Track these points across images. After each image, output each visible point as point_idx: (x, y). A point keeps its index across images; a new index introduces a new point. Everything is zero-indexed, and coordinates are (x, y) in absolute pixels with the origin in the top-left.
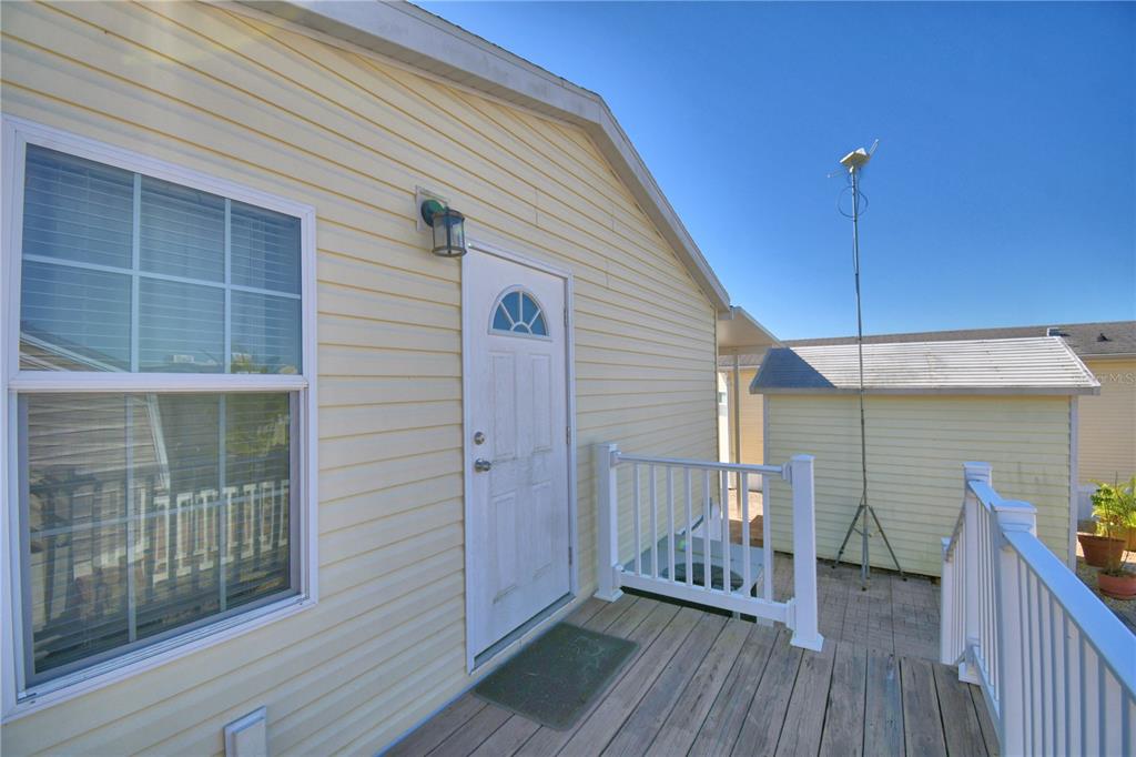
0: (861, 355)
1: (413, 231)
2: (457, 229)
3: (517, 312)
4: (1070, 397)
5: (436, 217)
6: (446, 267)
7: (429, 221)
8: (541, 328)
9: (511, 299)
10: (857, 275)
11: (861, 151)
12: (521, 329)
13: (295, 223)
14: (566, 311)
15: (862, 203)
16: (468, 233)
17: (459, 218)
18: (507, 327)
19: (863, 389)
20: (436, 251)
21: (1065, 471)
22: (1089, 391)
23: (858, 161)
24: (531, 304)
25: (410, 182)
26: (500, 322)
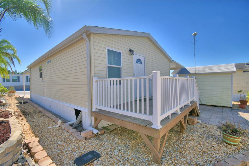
0: (195, 68)
1: (129, 53)
2: (133, 52)
3: (139, 61)
4: (231, 73)
5: (131, 51)
6: (132, 56)
7: (130, 52)
8: (141, 63)
9: (138, 60)
10: (195, 54)
11: (196, 33)
12: (139, 63)
13: (121, 53)
14: (144, 61)
15: (196, 42)
16: (134, 52)
17: (133, 51)
18: (138, 63)
19: (196, 73)
20: (131, 55)
21: (230, 86)
22: (234, 72)
23: (195, 34)
24: (140, 60)
25: (129, 48)
26: (137, 62)
